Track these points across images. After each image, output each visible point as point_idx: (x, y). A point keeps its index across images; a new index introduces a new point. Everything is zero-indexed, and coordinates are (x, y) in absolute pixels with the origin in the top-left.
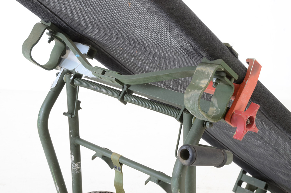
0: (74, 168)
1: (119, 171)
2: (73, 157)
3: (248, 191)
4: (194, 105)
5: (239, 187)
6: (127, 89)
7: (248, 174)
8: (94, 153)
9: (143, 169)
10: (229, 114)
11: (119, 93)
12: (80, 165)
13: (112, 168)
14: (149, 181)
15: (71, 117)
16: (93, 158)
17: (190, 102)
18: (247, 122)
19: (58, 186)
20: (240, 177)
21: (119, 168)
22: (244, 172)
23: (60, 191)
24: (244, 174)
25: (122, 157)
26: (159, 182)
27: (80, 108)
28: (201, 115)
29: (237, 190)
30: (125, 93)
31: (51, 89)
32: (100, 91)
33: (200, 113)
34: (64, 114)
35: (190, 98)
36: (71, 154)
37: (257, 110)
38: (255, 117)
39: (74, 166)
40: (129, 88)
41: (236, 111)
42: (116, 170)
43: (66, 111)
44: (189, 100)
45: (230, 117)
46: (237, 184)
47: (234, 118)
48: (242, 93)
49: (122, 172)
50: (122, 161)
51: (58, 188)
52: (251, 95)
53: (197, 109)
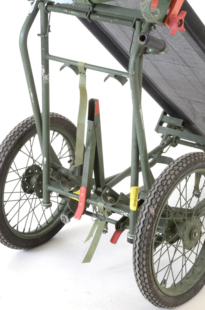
0: (45, 79)
1: (83, 75)
2: (44, 70)
3: (168, 128)
4: (147, 9)
5: (160, 126)
6: (93, 9)
7: (168, 115)
8: (63, 64)
9: (103, 70)
10: (167, 19)
11: (86, 13)
12: (48, 77)
13: (77, 74)
14: (108, 78)
15: (45, 37)
16: (62, 69)
17: (144, 8)
18: (178, 23)
19: (32, 93)
20: (161, 118)
21: (84, 73)
22: (165, 114)
23: (33, 97)
24: (165, 116)
25: (86, 64)
26: (116, 77)
27: (49, 31)
28: (150, 16)
29: (159, 129)
30: (91, 13)
31: (29, 14)
32: (70, 14)
33: (150, 15)
34: (38, 35)
35: (145, 4)
36: (42, 68)
37: (185, 15)
38: (183, 20)
39: (44, 77)
40: (94, 9)
41: (172, 15)
42: (81, 75)
43: (40, 33)
44: (143, 6)
45: (168, 20)
46: (158, 124)
47: (170, 21)
48: (176, 4)
49: (85, 75)
50: (86, 66)
51: (32, 94)
52: (181, 7)
53: (149, 12)
